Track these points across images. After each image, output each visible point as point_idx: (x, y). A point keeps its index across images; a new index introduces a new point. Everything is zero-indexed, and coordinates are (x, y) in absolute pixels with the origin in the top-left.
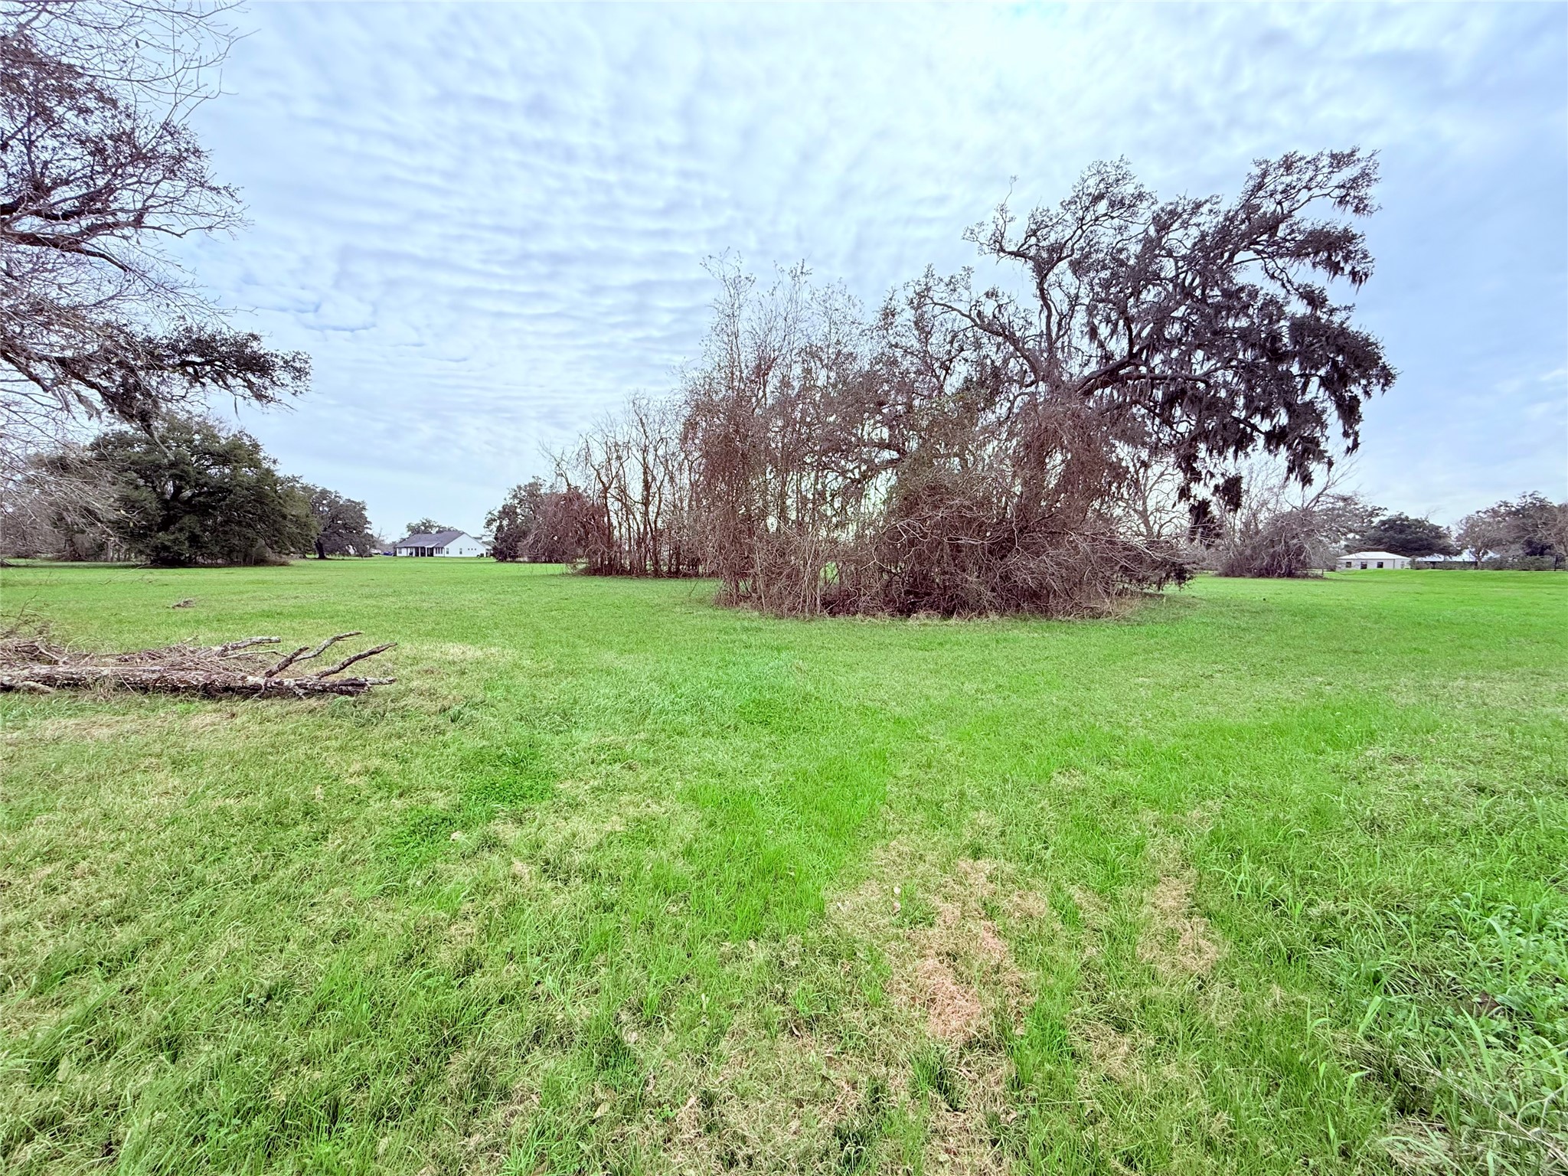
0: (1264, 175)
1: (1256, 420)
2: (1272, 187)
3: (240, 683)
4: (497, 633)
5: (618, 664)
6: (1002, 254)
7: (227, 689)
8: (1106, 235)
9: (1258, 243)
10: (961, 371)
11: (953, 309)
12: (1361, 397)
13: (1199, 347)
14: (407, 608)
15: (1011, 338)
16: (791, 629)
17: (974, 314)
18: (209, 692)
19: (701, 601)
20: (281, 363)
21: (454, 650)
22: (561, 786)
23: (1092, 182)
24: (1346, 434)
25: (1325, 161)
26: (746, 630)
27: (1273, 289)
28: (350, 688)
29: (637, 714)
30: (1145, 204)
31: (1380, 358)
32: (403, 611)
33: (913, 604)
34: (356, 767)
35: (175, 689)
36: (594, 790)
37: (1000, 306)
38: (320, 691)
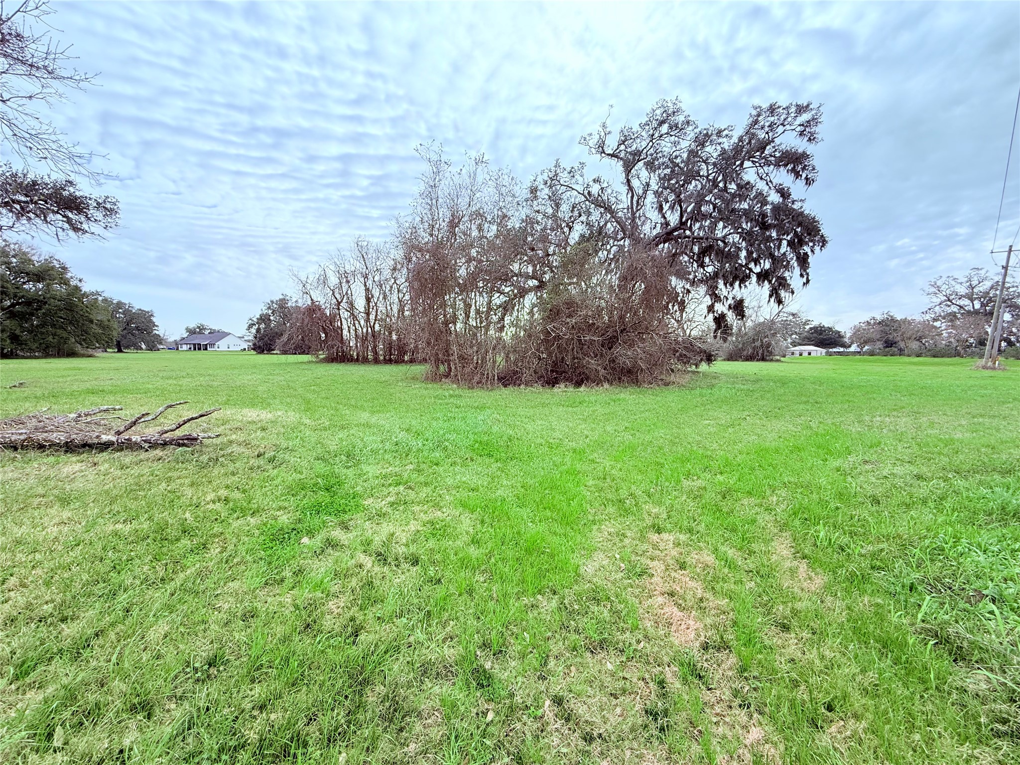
0: (759, 115)
1: (752, 265)
2: (762, 123)
3: (96, 441)
4: (277, 401)
5: (373, 420)
6: (603, 155)
7: (84, 445)
8: (666, 146)
9: (754, 157)
10: (579, 229)
11: (573, 189)
12: (810, 253)
13: (721, 219)
14: (201, 385)
15: (608, 209)
16: (480, 396)
17: (586, 193)
18: (70, 447)
19: (413, 378)
20: (95, 205)
21: (251, 414)
22: (366, 503)
23: (658, 112)
24: (802, 275)
25: (793, 109)
26: (451, 396)
27: (761, 186)
28: (185, 441)
29: (402, 452)
30: (691, 128)
31: (820, 230)
32: (199, 388)
33: (555, 378)
34: (211, 496)
35: (41, 447)
36: (392, 504)
37: (602, 189)
38: (161, 444)
